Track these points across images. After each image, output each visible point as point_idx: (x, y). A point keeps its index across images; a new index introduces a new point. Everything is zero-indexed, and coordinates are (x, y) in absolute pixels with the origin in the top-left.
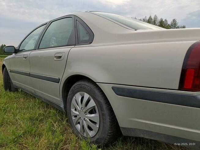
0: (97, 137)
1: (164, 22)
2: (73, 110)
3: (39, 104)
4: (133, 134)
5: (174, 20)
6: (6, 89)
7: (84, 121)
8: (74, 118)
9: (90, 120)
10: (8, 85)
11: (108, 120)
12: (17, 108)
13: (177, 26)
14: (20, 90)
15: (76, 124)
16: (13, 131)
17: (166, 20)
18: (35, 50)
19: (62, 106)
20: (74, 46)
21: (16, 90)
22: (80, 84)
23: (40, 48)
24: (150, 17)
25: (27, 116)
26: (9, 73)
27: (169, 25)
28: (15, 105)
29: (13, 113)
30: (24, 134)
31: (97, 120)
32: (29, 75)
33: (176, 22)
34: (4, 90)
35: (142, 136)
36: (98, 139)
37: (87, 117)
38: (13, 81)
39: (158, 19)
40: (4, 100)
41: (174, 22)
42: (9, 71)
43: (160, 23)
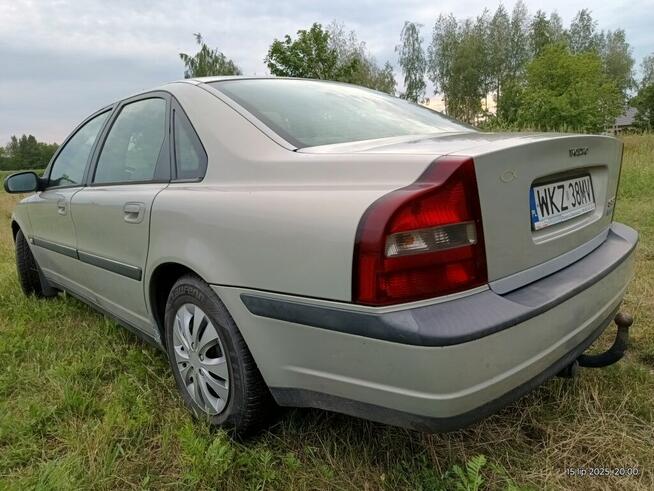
0: (228, 412)
1: (548, 22)
2: (177, 349)
3: (110, 332)
4: (296, 403)
5: (583, 14)
6: (28, 292)
7: (200, 376)
8: (181, 368)
9: (210, 373)
10: (32, 280)
11: (245, 371)
12: (52, 348)
13: (593, 34)
14: (63, 295)
15: (188, 384)
16: (32, 407)
17: (555, 17)
18: (86, 186)
19: (158, 338)
20: (166, 185)
21: (54, 292)
22: (184, 285)
23: (96, 181)
24: (500, 10)
25: (75, 367)
26: (30, 245)
27: (565, 33)
28: (47, 338)
29: (40, 362)
30: (59, 413)
31: (224, 373)
32: (77, 256)
33: (589, 19)
34: (22, 294)
35: (314, 405)
36: (230, 417)
37: (205, 366)
38: (43, 269)
39: (528, 14)
40: (19, 326)
41: (582, 19)
42: (30, 241)
43: (536, 30)
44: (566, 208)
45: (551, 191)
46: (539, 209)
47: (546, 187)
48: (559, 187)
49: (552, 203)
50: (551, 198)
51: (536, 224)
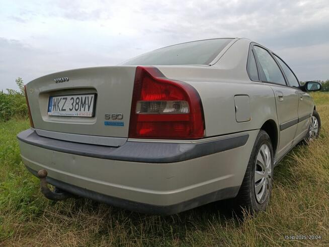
44: (65, 110)
45: (59, 99)
46: (53, 107)
47: (58, 98)
48: (64, 99)
49: (58, 106)
50: (58, 103)
51: (49, 113)
